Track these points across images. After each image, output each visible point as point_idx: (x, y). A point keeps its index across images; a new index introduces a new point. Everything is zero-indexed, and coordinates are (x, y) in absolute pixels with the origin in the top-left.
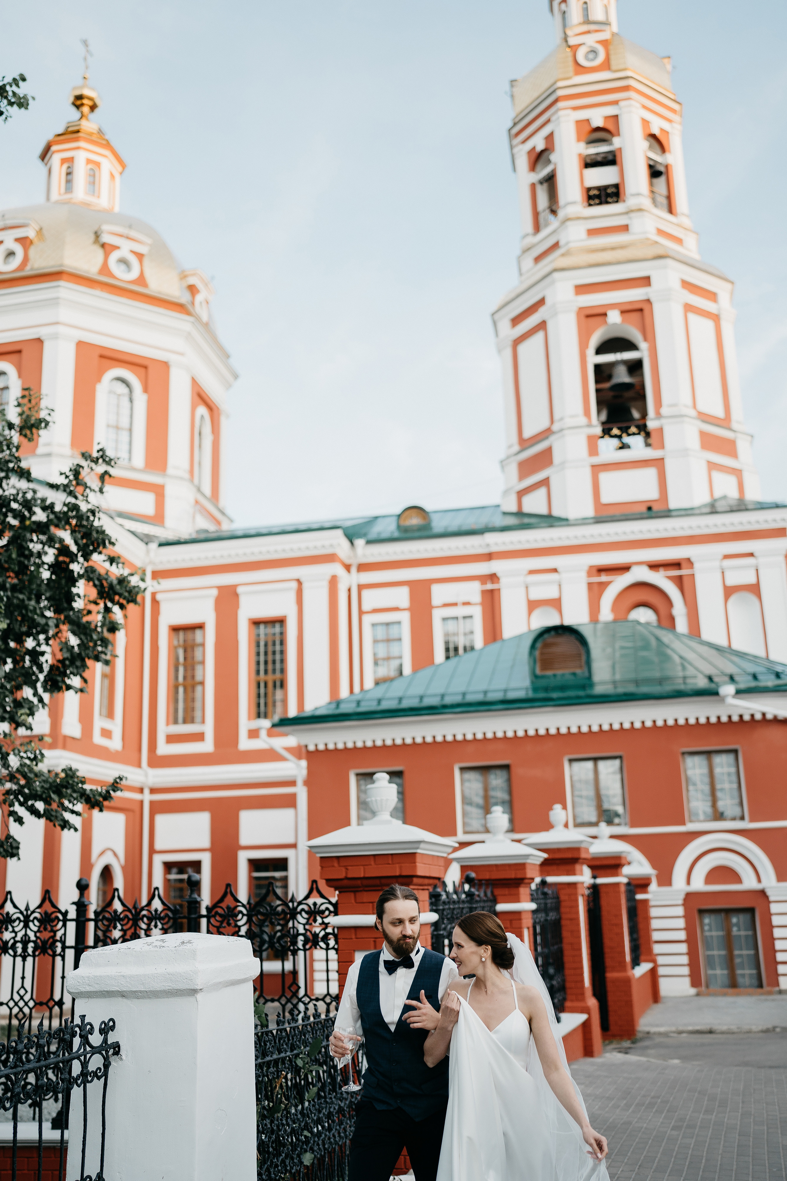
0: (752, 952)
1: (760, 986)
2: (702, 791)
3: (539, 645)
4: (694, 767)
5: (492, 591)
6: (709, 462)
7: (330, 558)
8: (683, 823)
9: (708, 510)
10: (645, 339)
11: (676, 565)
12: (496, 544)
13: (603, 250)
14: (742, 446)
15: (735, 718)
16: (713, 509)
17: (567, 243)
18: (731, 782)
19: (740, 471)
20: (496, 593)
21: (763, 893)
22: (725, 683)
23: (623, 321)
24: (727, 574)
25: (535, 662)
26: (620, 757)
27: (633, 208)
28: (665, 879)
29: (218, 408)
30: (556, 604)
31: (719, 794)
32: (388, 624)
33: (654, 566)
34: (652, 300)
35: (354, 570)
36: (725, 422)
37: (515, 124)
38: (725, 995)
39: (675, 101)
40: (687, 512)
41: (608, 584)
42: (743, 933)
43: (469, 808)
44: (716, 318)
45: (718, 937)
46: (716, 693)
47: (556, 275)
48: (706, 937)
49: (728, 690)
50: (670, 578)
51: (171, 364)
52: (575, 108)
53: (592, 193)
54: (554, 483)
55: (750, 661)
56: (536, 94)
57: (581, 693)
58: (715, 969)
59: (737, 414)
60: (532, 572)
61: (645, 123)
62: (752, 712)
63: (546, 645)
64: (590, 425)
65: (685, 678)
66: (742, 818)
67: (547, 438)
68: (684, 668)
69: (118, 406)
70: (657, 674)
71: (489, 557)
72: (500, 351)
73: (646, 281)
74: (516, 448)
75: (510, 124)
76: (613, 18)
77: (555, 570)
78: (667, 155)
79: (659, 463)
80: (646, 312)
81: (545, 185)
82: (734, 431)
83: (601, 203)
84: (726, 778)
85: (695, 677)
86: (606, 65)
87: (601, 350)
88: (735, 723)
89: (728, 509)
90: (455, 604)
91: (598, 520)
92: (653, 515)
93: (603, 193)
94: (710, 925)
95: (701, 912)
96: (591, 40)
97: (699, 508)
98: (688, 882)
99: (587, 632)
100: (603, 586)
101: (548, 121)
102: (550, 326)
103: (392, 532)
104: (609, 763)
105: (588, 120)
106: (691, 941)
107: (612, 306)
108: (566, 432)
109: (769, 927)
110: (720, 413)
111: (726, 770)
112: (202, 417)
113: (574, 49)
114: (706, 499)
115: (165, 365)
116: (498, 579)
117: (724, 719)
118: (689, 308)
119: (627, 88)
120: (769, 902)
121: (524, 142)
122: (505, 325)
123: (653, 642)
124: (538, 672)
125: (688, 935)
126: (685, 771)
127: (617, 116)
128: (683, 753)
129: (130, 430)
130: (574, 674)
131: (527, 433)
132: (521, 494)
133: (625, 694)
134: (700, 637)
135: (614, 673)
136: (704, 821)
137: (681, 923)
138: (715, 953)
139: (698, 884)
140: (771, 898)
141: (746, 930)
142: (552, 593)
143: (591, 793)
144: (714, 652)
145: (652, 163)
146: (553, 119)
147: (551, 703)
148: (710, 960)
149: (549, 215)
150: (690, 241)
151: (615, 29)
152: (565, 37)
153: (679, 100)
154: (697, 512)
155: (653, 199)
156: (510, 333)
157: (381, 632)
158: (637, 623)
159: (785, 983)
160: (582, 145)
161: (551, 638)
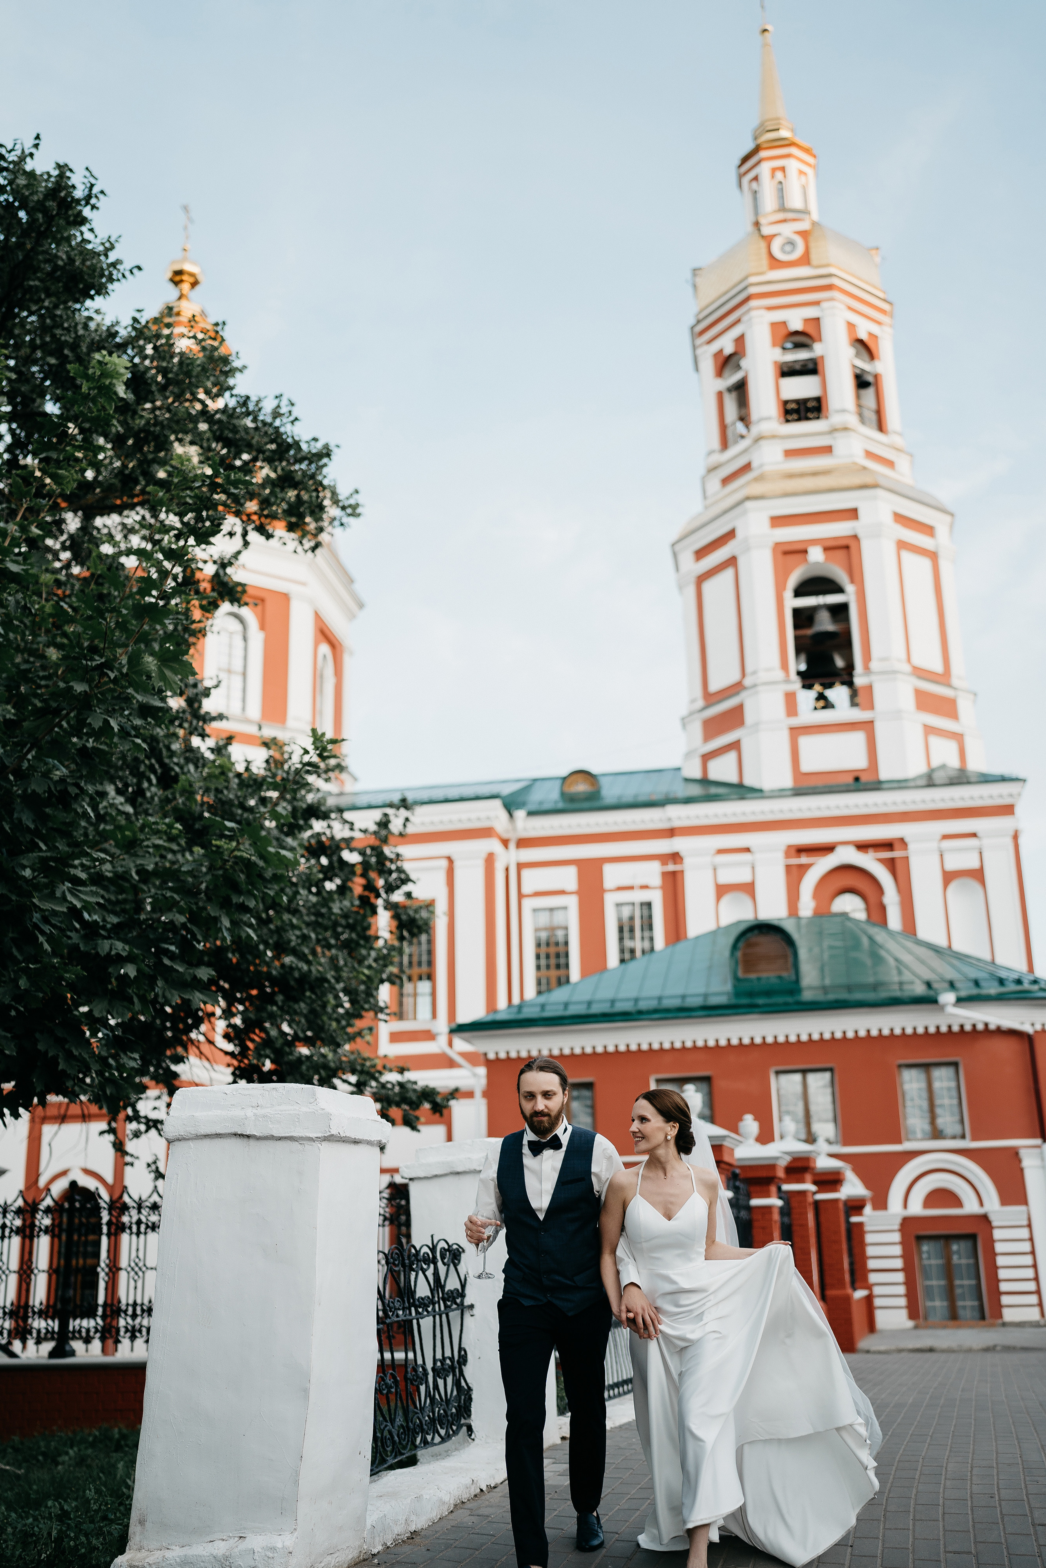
0: (973, 1282)
1: (983, 1318)
2: (920, 1107)
3: (741, 944)
4: (911, 1081)
5: (674, 874)
6: (925, 725)
7: (486, 833)
8: (899, 1142)
9: (924, 782)
10: (852, 581)
11: (888, 845)
12: (679, 818)
13: (802, 475)
14: (964, 706)
15: (956, 1028)
16: (929, 781)
17: (761, 466)
18: (951, 1098)
19: (962, 735)
20: (679, 876)
21: (984, 1219)
22: (946, 990)
23: (826, 559)
24: (947, 857)
25: (737, 963)
26: (831, 1070)
27: (837, 427)
28: (881, 1203)
29: (341, 644)
30: (749, 889)
31: (938, 1111)
32: (551, 910)
33: (862, 847)
34: (860, 536)
35: (512, 845)
36: (944, 678)
37: (699, 322)
38: (945, 1327)
39: (885, 300)
40: (901, 785)
41: (809, 866)
42: (964, 1261)
44: (933, 556)
45: (937, 1265)
46: (934, 1002)
47: (749, 504)
48: (925, 1265)
49: (948, 998)
50: (881, 861)
51: (291, 596)
52: (770, 308)
53: (790, 406)
54: (745, 746)
55: (971, 965)
56: (724, 288)
57: (790, 999)
58: (934, 1300)
59: (957, 667)
60: (721, 851)
61: (851, 326)
62: (973, 1022)
63: (749, 945)
64: (787, 681)
65: (901, 984)
66: (963, 1137)
67: (737, 693)
68: (900, 973)
69: (230, 646)
70: (871, 980)
71: (671, 833)
72: (681, 588)
73: (853, 514)
74: (700, 703)
75: (692, 321)
76: (813, 207)
77: (748, 850)
78: (877, 362)
79: (868, 726)
80: (853, 549)
81: (734, 395)
82: (955, 689)
83: (799, 419)
84: (945, 1093)
85: (912, 983)
86: (805, 260)
87: (799, 592)
88: (956, 1034)
89: (947, 781)
90: (631, 888)
91: (798, 792)
92: (861, 787)
93: (802, 408)
94: (928, 1252)
95: (920, 1238)
96: (787, 230)
97: (914, 779)
98: (905, 1206)
99: (789, 926)
100: (803, 869)
101: (738, 321)
102: (741, 562)
103: (556, 802)
104: (819, 1075)
105: (785, 323)
106: (908, 1269)
107: (814, 542)
108: (760, 688)
109: (992, 1255)
110: (937, 666)
111: (946, 1084)
112: (325, 656)
113: (768, 239)
114: (922, 769)
115: (285, 598)
116: (681, 859)
117: (944, 1029)
118: (902, 545)
119: (829, 287)
120: (992, 1228)
121: (710, 342)
122: (687, 557)
123: (865, 941)
124: (740, 974)
125: (905, 1263)
126: (902, 1084)
127: (818, 319)
128: (900, 1066)
129: (244, 674)
130: (780, 977)
131: (714, 687)
132: (707, 758)
133: (837, 1001)
134: (915, 935)
135: (823, 978)
136: (923, 1139)
137: (897, 1250)
138: (934, 1283)
139: (916, 1208)
140: (994, 1224)
141: (968, 1258)
142: (742, 876)
143: (800, 1108)
144: (931, 953)
145: (858, 372)
146: (744, 319)
147: (756, 1010)
148: (928, 1290)
149: (740, 427)
150: (903, 463)
151: (815, 216)
152: (757, 224)
153: (890, 299)
154: (912, 784)
155: (861, 415)
156: (693, 568)
157: (544, 919)
158: (844, 915)
159: (1009, 1315)
160: (778, 351)
161: (754, 938)
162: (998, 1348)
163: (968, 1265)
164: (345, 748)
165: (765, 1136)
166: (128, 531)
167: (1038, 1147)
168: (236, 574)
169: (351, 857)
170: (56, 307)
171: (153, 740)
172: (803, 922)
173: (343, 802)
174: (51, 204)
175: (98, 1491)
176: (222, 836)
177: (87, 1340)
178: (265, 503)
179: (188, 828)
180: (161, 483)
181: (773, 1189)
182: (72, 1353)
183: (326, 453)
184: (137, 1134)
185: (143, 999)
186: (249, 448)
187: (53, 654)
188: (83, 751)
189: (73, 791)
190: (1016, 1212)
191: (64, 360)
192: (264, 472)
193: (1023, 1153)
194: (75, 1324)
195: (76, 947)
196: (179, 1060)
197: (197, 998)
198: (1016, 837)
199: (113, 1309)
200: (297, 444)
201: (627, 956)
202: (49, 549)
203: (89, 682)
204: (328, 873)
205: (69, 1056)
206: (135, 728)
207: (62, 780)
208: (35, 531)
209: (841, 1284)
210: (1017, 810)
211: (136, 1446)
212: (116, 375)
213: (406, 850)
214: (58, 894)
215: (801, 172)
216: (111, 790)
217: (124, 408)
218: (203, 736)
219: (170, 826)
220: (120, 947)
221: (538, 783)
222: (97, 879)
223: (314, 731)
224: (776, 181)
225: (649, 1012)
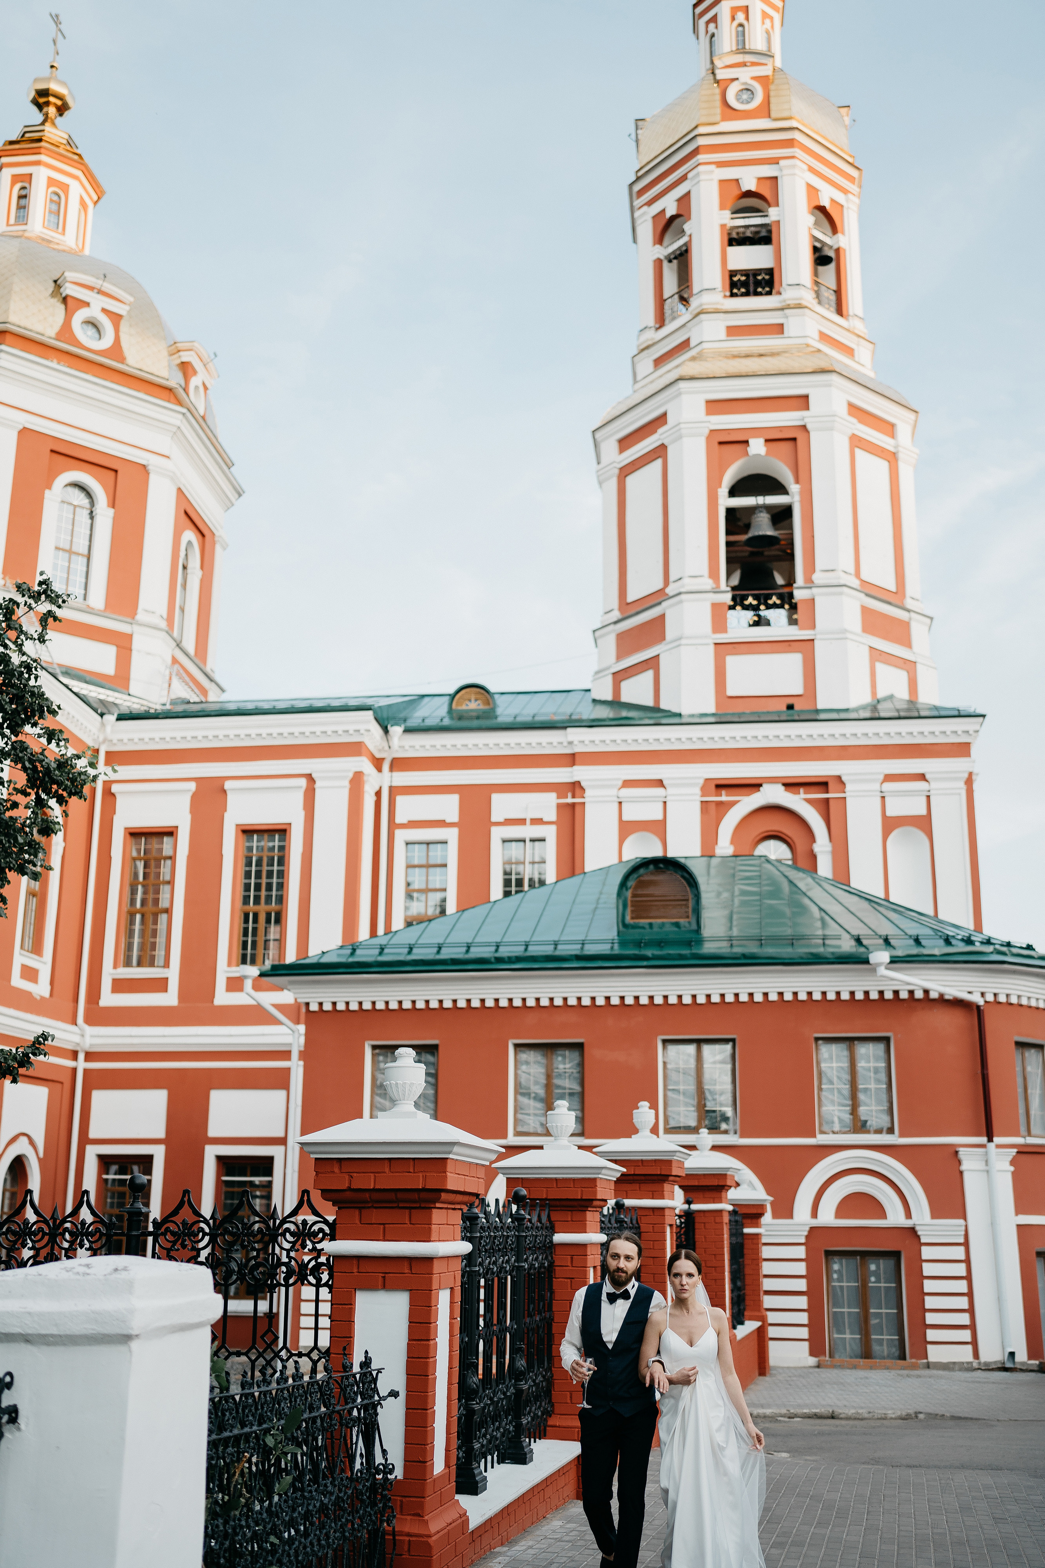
0: (893, 1311)
1: (903, 1357)
2: (840, 1092)
3: (631, 883)
4: (830, 1059)
5: (572, 806)
6: (872, 649)
7: (354, 749)
8: (812, 1134)
9: (867, 714)
10: (797, 481)
11: (822, 785)
12: (583, 743)
13: (747, 356)
14: (918, 630)
15: (889, 995)
16: (874, 713)
17: (700, 343)
18: (878, 1081)
19: (914, 664)
20: (577, 808)
21: (912, 1231)
22: (878, 948)
23: (767, 453)
24: (889, 801)
25: (625, 906)
26: (733, 1041)
27: (790, 303)
28: (784, 1209)
29: (212, 534)
30: (659, 828)
31: (861, 1097)
32: (429, 844)
33: (791, 785)
34: (809, 427)
35: (386, 766)
36: (897, 598)
37: (638, 179)
38: (854, 1367)
39: (853, 165)
40: (840, 716)
41: (729, 804)
42: (883, 1285)
43: (524, 1100)
44: (892, 458)
45: (850, 1288)
46: (866, 962)
47: (682, 385)
48: (834, 1288)
49: (881, 957)
50: (812, 801)
51: (151, 469)
52: (721, 164)
53: (737, 278)
54: (664, 665)
55: (912, 919)
57: (685, 952)
58: (845, 1333)
59: (912, 588)
60: (628, 784)
61: (812, 191)
62: (911, 988)
63: (641, 884)
64: (716, 590)
65: (824, 938)
66: (891, 1131)
67: (658, 603)
68: (824, 924)
69: (73, 522)
70: (789, 932)
71: (572, 759)
72: (601, 482)
73: (803, 401)
74: (616, 615)
75: (631, 178)
76: (777, 50)
77: (660, 783)
78: (839, 235)
79: (806, 647)
80: (801, 443)
81: (675, 264)
82: (909, 611)
83: (747, 294)
84: (871, 1075)
85: (838, 938)
86: (765, 110)
87: (734, 492)
88: (888, 1001)
89: (894, 714)
90: (522, 822)
91: (721, 719)
92: (795, 717)
93: (751, 280)
94: (839, 1272)
95: (830, 1254)
96: (745, 75)
97: (856, 710)
98: (814, 1214)
99: (697, 869)
100: (723, 808)
101: (684, 178)
102: (671, 452)
103: (440, 720)
104: (717, 1047)
105: (736, 181)
106: (813, 1293)
107: (756, 431)
108: (684, 597)
109: (919, 1278)
110: (890, 584)
111: (873, 1064)
112: (189, 545)
113: (723, 85)
114: (866, 698)
115: (143, 470)
116: (583, 790)
117: (874, 995)
118: (856, 442)
119: (790, 143)
120: (921, 1244)
121: (650, 203)
122: (610, 448)
123: (786, 887)
124: (628, 919)
125: (810, 1284)
126: (818, 1063)
127: (776, 178)
128: (817, 1039)
129: (88, 556)
130: (677, 925)
131: (632, 596)
132: (619, 677)
133: (744, 956)
134: (847, 883)
135: (730, 927)
136: (841, 1132)
137: (801, 1268)
138: (845, 1310)
139: (827, 1217)
140: (923, 1240)
141: (887, 1281)
142: (654, 813)
143: (692, 1087)
144: (865, 904)
145: (817, 245)
146: (691, 175)
148: (837, 1320)
149: (678, 303)
150: (864, 353)
151: (778, 63)
152: (712, 65)
153: (859, 164)
154: (854, 715)
155: (818, 293)
156: (615, 458)
157: (418, 854)
158: (767, 861)
159: (935, 1354)
160: (727, 214)
161: (650, 874)
163: (888, 1289)
167: (983, 1146)
190: (950, 1228)
193: (962, 1150)
198: (969, 782)
210: (973, 750)
213: (260, 766)
215: (765, 15)
221: (426, 699)
224: (736, 23)
225: (510, 960)
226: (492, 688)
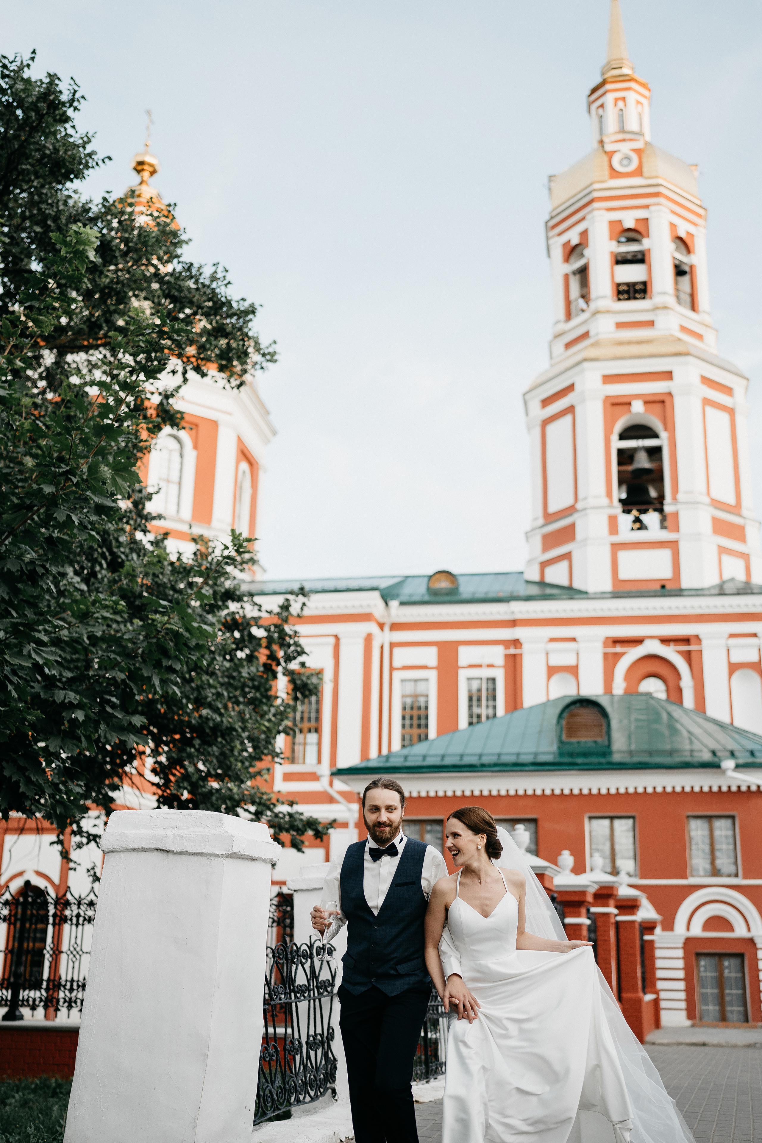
0: (740, 992)
1: (747, 1020)
2: (703, 850)
3: (565, 715)
4: (697, 829)
5: (514, 656)
6: (719, 546)
7: (366, 617)
8: (686, 877)
9: (716, 591)
10: (666, 429)
11: (686, 640)
12: (521, 612)
13: (629, 343)
14: (751, 532)
15: (734, 789)
16: (721, 591)
17: (597, 334)
18: (728, 844)
19: (748, 555)
20: (518, 658)
21: (751, 941)
22: (727, 758)
23: (646, 410)
24: (732, 652)
25: (561, 729)
26: (633, 817)
27: (659, 306)
28: (669, 925)
29: (257, 463)
30: (574, 670)
31: (718, 854)
32: (416, 681)
33: (665, 641)
34: (673, 393)
35: (387, 628)
36: (736, 509)
37: (552, 218)
38: (716, 1027)
39: (701, 207)
40: (698, 593)
41: (622, 654)
42: (733, 975)
44: (731, 412)
45: (712, 977)
46: (718, 766)
47: (586, 365)
48: (702, 977)
49: (729, 764)
50: (680, 652)
51: (219, 423)
52: (609, 210)
53: (621, 288)
54: (575, 557)
55: (748, 738)
57: (603, 760)
58: (708, 1005)
59: (747, 501)
60: (552, 640)
61: (673, 226)
62: (748, 784)
63: (572, 715)
64: (611, 506)
65: (692, 751)
66: (737, 875)
67: (571, 515)
68: (691, 742)
69: (170, 461)
70: (668, 747)
71: (514, 623)
72: (529, 429)
73: (668, 375)
74: (541, 521)
75: (547, 217)
76: (647, 130)
77: (574, 640)
78: (692, 256)
79: (673, 545)
80: (668, 404)
81: (578, 277)
82: (744, 518)
83: (629, 299)
84: (723, 840)
85: (701, 751)
86: (639, 172)
87: (623, 436)
88: (734, 793)
89: (735, 591)
90: (480, 666)
91: (616, 595)
92: (666, 594)
93: (632, 289)
94: (705, 966)
95: (698, 955)
96: (625, 148)
97: (709, 589)
98: (688, 929)
99: (604, 702)
100: (618, 656)
101: (583, 219)
102: (578, 411)
103: (423, 595)
104: (623, 822)
105: (620, 221)
106: (688, 979)
107: (637, 397)
108: (588, 511)
109: (756, 971)
110: (731, 500)
111: (724, 833)
112: (244, 472)
113: (610, 155)
114: (715, 580)
115: (214, 424)
116: (521, 644)
117: (724, 789)
118: (707, 402)
119: (657, 195)
120: (757, 949)
121: (560, 234)
122: (535, 405)
123: (665, 716)
124: (564, 738)
125: (686, 974)
126: (689, 832)
127: (647, 219)
128: (688, 817)
129: (180, 484)
130: (595, 742)
131: (552, 509)
132: (544, 565)
133: (640, 763)
134: (705, 713)
135: (630, 744)
136: (704, 876)
137: (680, 964)
138: (709, 991)
139: (697, 930)
140: (759, 946)
141: (736, 972)
142: (569, 660)
143: (607, 847)
144: (716, 728)
145: (677, 262)
146: (588, 217)
147: (576, 767)
148: (704, 996)
149: (581, 303)
150: (710, 337)
151: (648, 138)
152: (601, 142)
153: (704, 206)
154: (707, 592)
155: (678, 297)
156: (540, 413)
157: (409, 688)
158: (649, 695)
160: (614, 243)
161: (576, 710)
162: (758, 1045)
163: (736, 978)
164: (257, 546)
165: (579, 868)
166: (92, 366)
168: (176, 404)
169: (259, 633)
170: (43, 186)
171: (105, 534)
172: (616, 699)
173: (254, 588)
174: (43, 105)
175: (37, 1128)
176: (156, 612)
177: (34, 1008)
178: (202, 348)
179: (130, 604)
180: (121, 330)
181: (583, 911)
182: (21, 1018)
183: (252, 311)
184: (80, 846)
185: (88, 738)
186: (191, 303)
187: (29, 462)
188: (50, 540)
189: (40, 571)
191: (47, 229)
192: (201, 324)
194: (24, 994)
195: (37, 695)
196: (115, 788)
197: (131, 739)
199: (55, 984)
200: (229, 303)
201: (474, 720)
202: (29, 378)
203: (56, 485)
204: (240, 645)
205: (29, 781)
206: (91, 523)
207: (32, 562)
208: (19, 363)
209: (635, 989)
211: (69, 1093)
212: (87, 242)
213: (302, 629)
214: (25, 652)
215: (638, 102)
216: (70, 571)
217: (94, 269)
218: (145, 531)
219: (116, 603)
220: (72, 697)
221: (409, 580)
222: (57, 642)
223: (233, 531)
224: (618, 108)
225: (490, 765)
226: (454, 571)
